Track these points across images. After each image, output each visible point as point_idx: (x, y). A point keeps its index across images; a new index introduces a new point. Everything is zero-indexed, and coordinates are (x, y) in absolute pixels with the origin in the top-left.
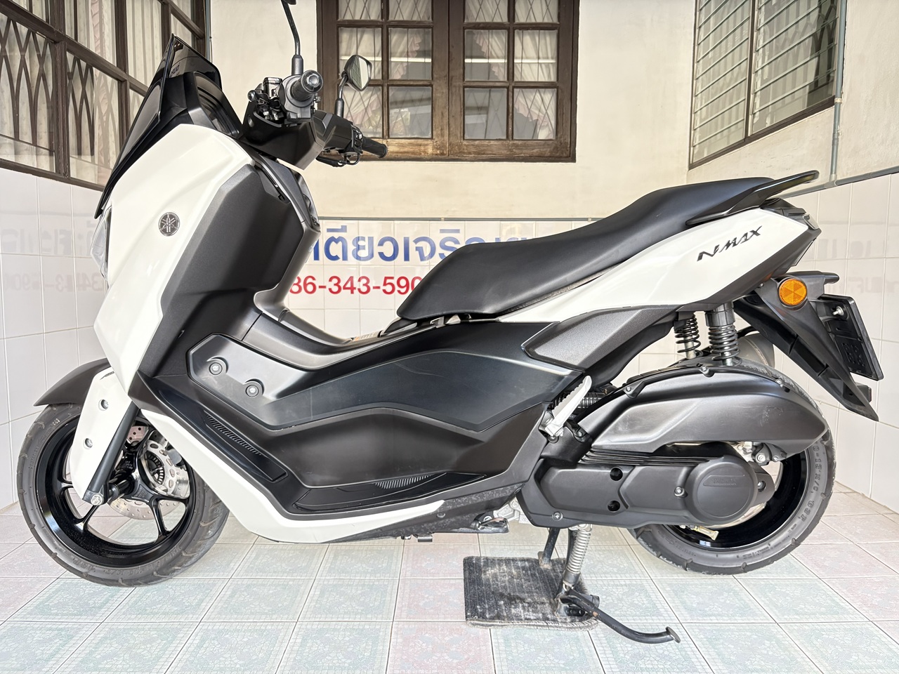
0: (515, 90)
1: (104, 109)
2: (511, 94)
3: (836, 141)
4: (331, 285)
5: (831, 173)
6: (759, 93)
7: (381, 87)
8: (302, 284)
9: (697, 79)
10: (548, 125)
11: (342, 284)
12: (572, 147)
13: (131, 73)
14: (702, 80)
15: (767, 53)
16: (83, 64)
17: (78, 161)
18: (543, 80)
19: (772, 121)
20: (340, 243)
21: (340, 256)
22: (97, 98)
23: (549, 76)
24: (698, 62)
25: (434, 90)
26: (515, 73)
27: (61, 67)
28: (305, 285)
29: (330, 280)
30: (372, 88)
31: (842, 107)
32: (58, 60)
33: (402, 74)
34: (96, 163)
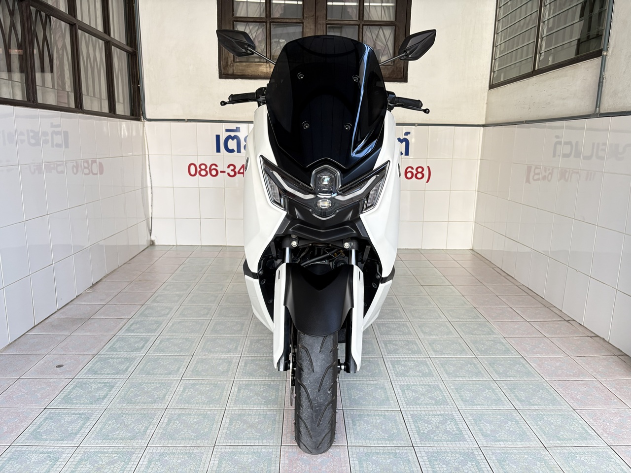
0: (364, 27)
1: (60, 45)
2: (361, 30)
3: (601, 84)
4: (229, 170)
5: (596, 107)
6: (545, 38)
7: (265, 24)
8: (208, 170)
9: (499, 21)
10: (387, 53)
11: (237, 170)
12: (405, 71)
13: (79, 18)
14: (503, 21)
15: (552, 8)
16: (43, 14)
17: (43, 88)
18: (385, 20)
19: (553, 61)
20: (235, 140)
21: (236, 149)
22: (55, 38)
23: (390, 16)
24: (500, 7)
25: (304, 26)
26: (364, 13)
27: (27, 19)
28: (211, 170)
29: (229, 167)
30: (258, 24)
31: (608, 58)
32: (25, 14)
33: (280, 13)
34: (56, 88)
